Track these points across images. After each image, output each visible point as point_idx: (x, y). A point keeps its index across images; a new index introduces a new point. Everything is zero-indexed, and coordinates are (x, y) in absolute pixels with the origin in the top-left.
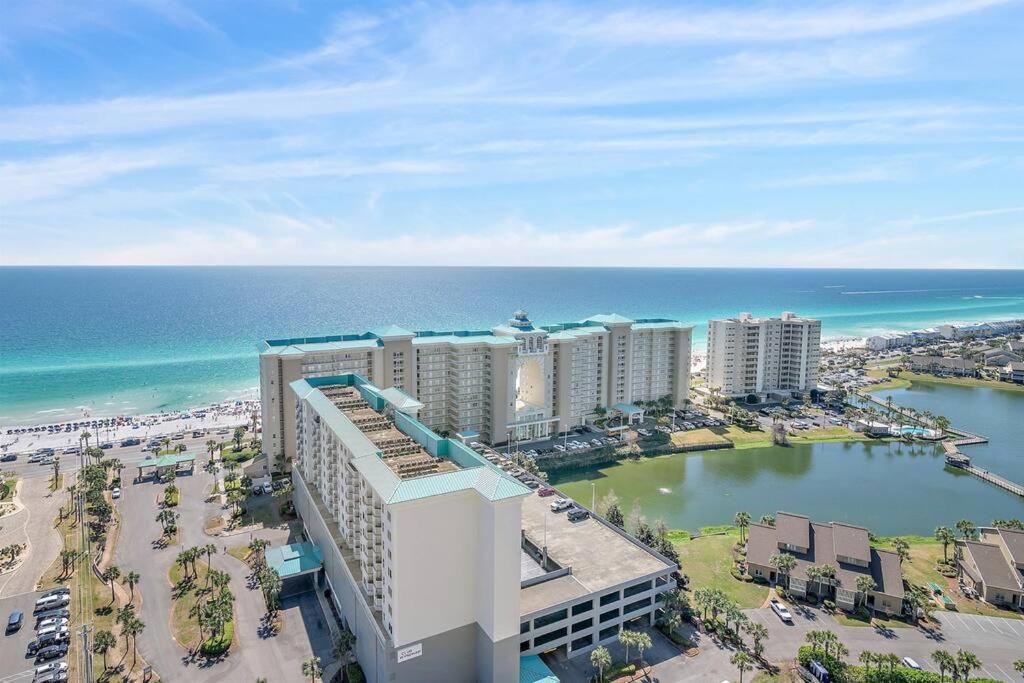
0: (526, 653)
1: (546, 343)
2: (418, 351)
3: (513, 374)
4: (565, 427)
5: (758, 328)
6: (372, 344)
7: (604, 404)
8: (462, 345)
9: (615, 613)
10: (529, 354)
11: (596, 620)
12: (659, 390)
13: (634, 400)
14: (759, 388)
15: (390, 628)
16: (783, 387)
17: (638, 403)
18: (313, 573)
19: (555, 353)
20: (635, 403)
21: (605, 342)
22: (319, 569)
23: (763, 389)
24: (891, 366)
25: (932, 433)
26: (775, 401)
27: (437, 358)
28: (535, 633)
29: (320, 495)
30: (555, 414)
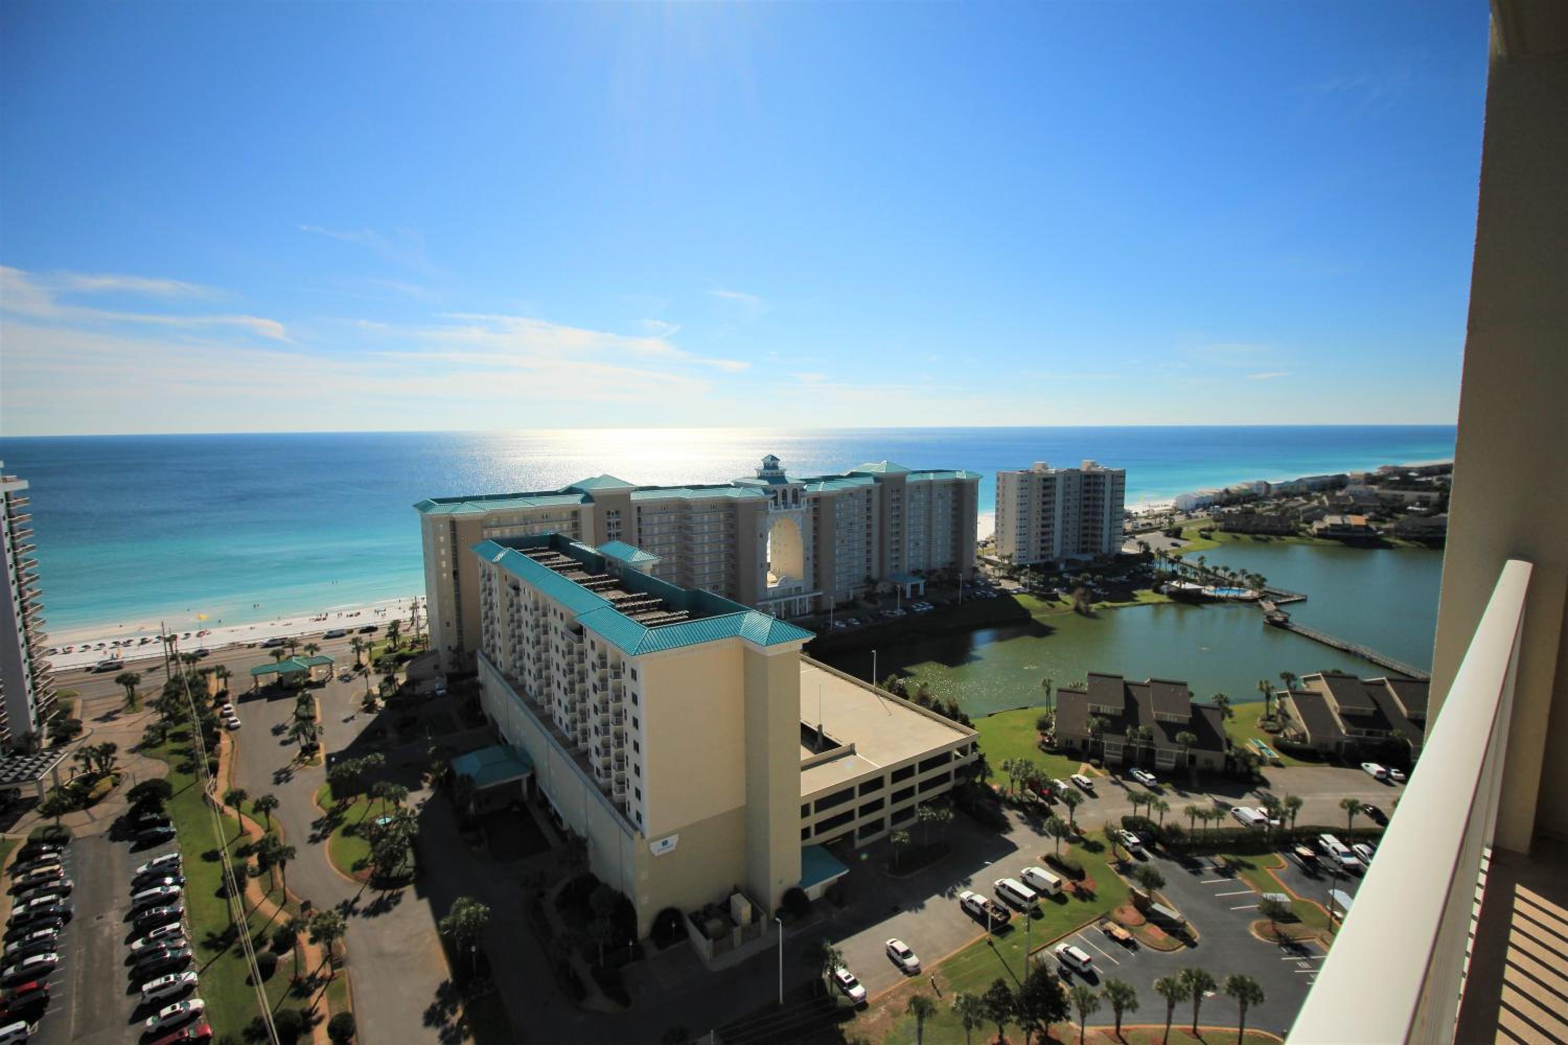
0: (809, 842)
1: (803, 496)
2: (639, 509)
3: (764, 537)
4: (830, 603)
5: (1055, 479)
6: (576, 499)
7: (875, 574)
8: (697, 501)
9: (909, 792)
10: (782, 510)
11: (888, 800)
12: (940, 557)
13: (911, 569)
14: (1056, 552)
15: (639, 816)
16: (1084, 551)
17: (916, 573)
18: (519, 782)
19: (815, 510)
20: (913, 572)
21: (875, 497)
22: (528, 775)
23: (1062, 553)
24: (1202, 526)
25: (1249, 594)
26: (1076, 567)
27: (665, 518)
28: (815, 818)
29: (523, 687)
30: (816, 587)
